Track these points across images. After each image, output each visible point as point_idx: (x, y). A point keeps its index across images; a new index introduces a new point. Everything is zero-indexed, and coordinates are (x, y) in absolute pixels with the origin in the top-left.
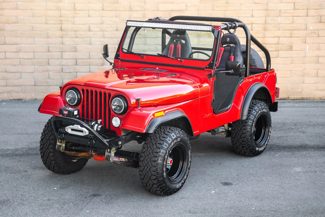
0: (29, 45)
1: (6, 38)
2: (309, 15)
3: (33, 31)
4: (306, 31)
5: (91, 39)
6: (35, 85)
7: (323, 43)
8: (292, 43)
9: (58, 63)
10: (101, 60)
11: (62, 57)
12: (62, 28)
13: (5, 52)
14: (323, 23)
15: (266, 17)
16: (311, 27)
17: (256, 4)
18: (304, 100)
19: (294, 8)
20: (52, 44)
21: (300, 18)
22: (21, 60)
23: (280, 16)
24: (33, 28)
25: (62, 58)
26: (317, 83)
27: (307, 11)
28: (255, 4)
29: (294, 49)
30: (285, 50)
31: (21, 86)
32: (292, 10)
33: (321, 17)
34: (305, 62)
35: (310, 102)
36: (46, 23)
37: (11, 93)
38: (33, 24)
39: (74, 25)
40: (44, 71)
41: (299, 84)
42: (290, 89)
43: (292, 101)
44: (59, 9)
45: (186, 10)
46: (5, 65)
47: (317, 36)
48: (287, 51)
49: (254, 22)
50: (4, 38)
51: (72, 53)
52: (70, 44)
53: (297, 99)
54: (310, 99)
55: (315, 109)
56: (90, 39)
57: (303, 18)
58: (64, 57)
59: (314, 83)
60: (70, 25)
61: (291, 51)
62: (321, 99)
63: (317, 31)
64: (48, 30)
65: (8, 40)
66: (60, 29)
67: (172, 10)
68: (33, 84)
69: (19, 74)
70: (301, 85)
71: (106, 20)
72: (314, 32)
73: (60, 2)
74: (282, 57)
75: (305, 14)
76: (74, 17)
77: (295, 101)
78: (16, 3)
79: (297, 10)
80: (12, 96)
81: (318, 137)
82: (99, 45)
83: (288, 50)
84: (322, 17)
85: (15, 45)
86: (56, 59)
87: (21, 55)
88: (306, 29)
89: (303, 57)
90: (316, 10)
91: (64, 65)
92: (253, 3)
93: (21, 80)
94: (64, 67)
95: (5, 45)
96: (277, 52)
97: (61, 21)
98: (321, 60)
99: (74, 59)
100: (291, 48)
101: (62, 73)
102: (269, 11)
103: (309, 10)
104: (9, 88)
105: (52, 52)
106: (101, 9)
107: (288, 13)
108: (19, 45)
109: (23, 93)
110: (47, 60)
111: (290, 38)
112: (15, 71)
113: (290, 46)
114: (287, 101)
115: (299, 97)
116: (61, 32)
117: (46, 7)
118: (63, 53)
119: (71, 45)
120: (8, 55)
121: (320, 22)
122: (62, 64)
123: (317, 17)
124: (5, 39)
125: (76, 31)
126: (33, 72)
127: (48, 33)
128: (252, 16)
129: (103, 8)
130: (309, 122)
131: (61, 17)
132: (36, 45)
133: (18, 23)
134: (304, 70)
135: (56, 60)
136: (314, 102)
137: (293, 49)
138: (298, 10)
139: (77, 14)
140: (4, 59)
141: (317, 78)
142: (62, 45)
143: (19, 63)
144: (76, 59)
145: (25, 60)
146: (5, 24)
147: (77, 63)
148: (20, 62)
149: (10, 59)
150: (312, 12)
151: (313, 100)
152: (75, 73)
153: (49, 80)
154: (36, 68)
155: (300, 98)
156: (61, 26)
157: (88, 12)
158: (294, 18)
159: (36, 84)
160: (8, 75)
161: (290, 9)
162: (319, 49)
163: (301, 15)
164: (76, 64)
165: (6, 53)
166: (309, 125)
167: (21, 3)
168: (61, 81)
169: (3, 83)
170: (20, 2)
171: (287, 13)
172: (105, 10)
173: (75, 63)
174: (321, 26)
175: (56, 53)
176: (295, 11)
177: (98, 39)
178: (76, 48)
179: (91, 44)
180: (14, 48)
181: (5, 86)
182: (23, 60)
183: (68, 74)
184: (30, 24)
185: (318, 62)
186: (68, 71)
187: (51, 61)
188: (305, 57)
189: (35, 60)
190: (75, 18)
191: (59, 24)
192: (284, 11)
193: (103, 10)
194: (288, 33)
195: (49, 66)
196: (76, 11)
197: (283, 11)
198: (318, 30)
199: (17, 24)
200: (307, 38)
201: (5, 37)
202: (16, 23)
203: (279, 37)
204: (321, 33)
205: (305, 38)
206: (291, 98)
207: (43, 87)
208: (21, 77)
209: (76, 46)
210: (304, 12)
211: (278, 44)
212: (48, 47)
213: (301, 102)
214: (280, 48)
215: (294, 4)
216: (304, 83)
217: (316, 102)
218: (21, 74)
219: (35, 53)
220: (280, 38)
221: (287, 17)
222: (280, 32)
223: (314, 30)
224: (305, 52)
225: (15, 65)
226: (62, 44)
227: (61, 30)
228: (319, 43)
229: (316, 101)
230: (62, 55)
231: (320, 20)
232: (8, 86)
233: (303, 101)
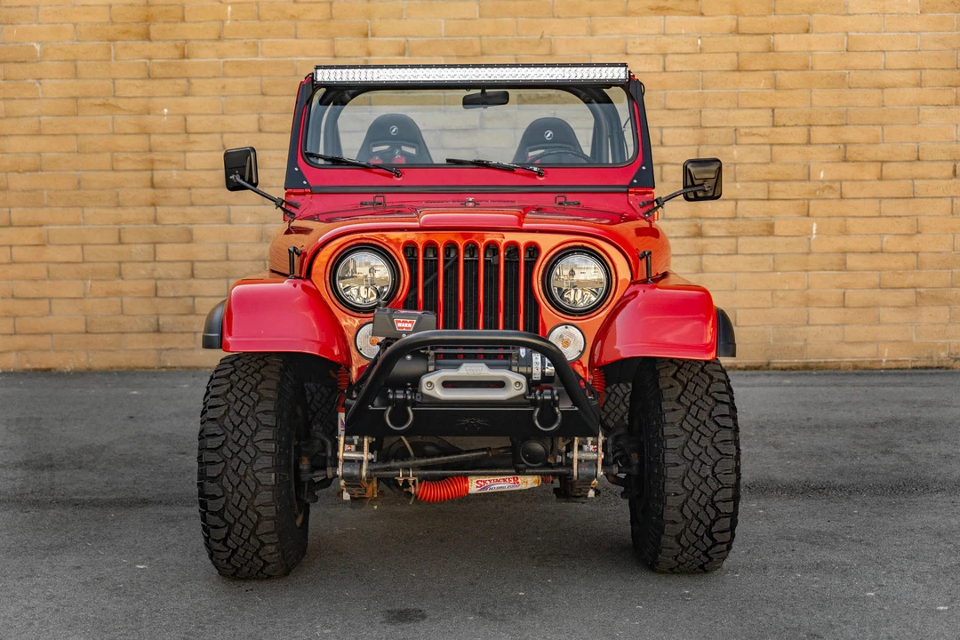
0: (70, 227)
1: (12, 210)
2: (813, 140)
3: (79, 189)
4: (808, 184)
5: (231, 207)
6: (87, 332)
7: (855, 217)
8: (772, 217)
9: (144, 272)
10: (257, 263)
11: (155, 257)
12: (155, 181)
13: (11, 246)
14: (853, 162)
15: (699, 145)
16: (822, 172)
17: (671, 112)
18: (812, 369)
19: (771, 122)
20: (128, 222)
21: (790, 148)
22: (51, 266)
23: (737, 144)
24: (79, 182)
25: (155, 261)
26: (842, 325)
27: (809, 130)
28: (666, 112)
29: (777, 231)
30: (755, 236)
31: (50, 333)
32: (767, 127)
33: (845, 146)
34: (808, 268)
35: (825, 374)
36: (113, 170)
37: (28, 352)
38: (80, 173)
39: (186, 172)
40: (108, 295)
41: (796, 326)
42: (771, 341)
43: (778, 372)
44: (145, 132)
45: (482, 128)
46: (11, 280)
47: (838, 196)
48: (760, 239)
49: (665, 160)
50: (8, 210)
51: (181, 246)
52: (176, 222)
53: (791, 369)
54: (826, 369)
55: (834, 389)
56: (226, 207)
57: (797, 148)
58: (160, 257)
59: (837, 325)
60: (175, 173)
61: (771, 239)
62: (856, 367)
63: (837, 185)
64: (117, 187)
65: (17, 214)
66: (149, 184)
67: (443, 130)
68: (82, 328)
69: (47, 302)
70: (802, 329)
71: (270, 157)
72: (831, 188)
73: (149, 114)
74: (746, 255)
75: (803, 139)
76: (185, 152)
77: (787, 372)
78: (36, 118)
79: (780, 126)
80: (28, 361)
81: (814, 459)
82: (251, 223)
83: (761, 235)
84: (849, 148)
85: (35, 226)
86: (139, 262)
87: (52, 253)
88: (806, 178)
89: (803, 253)
90: (831, 129)
91: (159, 279)
92: (661, 109)
93: (50, 317)
94: (159, 283)
95: (10, 229)
96: (733, 240)
97: (152, 161)
98: (852, 261)
99: (186, 261)
100: (770, 230)
101: (157, 299)
102: (705, 130)
103: (814, 128)
104: (20, 341)
105: (128, 244)
106: (254, 127)
107: (757, 134)
108: (45, 228)
109: (58, 351)
110: (116, 265)
111: (766, 202)
112: (34, 294)
113: (768, 225)
114: (766, 372)
115: (796, 361)
116: (152, 190)
117: (113, 126)
118: (157, 246)
119: (177, 224)
120: (19, 253)
121: (845, 160)
122: (156, 274)
123: (836, 147)
124: (10, 212)
125: (190, 188)
126: (81, 298)
127: (118, 196)
128: (662, 143)
129: (259, 125)
130: (804, 420)
131: (150, 151)
132: (86, 227)
133: (42, 171)
134: (808, 288)
135: (141, 265)
136: (837, 374)
137: (776, 233)
138: (782, 128)
139: (192, 143)
140: (8, 263)
141: (842, 310)
142: (155, 226)
143: (46, 273)
144: (192, 262)
145: (62, 266)
146: (10, 174)
147: (196, 272)
148: (48, 271)
149: (24, 263)
150: (820, 134)
151: (836, 371)
152: (188, 299)
153: (123, 319)
154: (89, 286)
155: (800, 365)
156: (152, 174)
157: (222, 137)
158: (776, 148)
159: (89, 330)
160: (19, 306)
161: (762, 125)
162: (844, 232)
163: (792, 141)
164: (193, 276)
165: (13, 248)
166: (800, 427)
167: (49, 118)
168: (153, 320)
169: (6, 326)
170: (48, 115)
171: (754, 135)
172: (266, 132)
173: (189, 273)
174: (847, 170)
175: (138, 247)
176: (775, 129)
177: (250, 207)
178: (190, 232)
179: (229, 222)
180: (31, 235)
181: (11, 335)
182: (56, 266)
183: (171, 301)
184: (74, 172)
185: (843, 267)
186: (172, 294)
187: (126, 268)
188: (808, 254)
189: (85, 266)
190: (188, 154)
191: (146, 170)
192: (747, 130)
193: (260, 131)
194: (759, 190)
195: (120, 281)
196: (191, 136)
197: (742, 131)
198: (840, 181)
199: (40, 173)
200: (812, 203)
201: (10, 207)
202: (37, 171)
203: (736, 200)
204: (849, 189)
205: (806, 202)
206: (776, 365)
207: (108, 338)
208: (50, 310)
209: (190, 226)
210: (798, 134)
211: (734, 218)
212: (119, 230)
213: (801, 374)
214: (740, 229)
215: (773, 111)
216: (808, 324)
217: (843, 374)
218: (50, 303)
219: (85, 247)
220: (739, 203)
221: (757, 148)
222: (738, 185)
223: (830, 181)
224: (809, 239)
225: (35, 280)
226: (155, 221)
227: (153, 186)
228: (845, 217)
229: (844, 372)
230: (155, 251)
231: (843, 154)
232: (20, 334)
233: (808, 371)
